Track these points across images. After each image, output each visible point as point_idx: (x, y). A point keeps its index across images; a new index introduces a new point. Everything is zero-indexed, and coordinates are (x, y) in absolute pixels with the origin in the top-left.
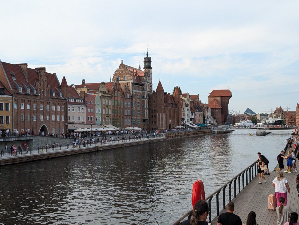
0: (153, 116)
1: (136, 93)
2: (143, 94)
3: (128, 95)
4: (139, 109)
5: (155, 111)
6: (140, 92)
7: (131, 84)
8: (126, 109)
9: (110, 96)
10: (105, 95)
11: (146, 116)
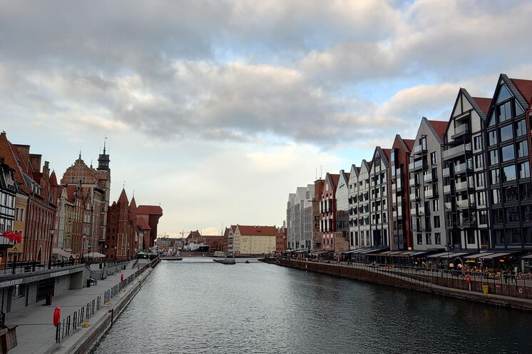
0: (111, 237)
1: (96, 203)
2: (103, 205)
3: (88, 206)
4: (97, 226)
5: (114, 230)
6: (100, 202)
7: (92, 190)
8: (85, 226)
9: (72, 204)
10: (69, 204)
11: (104, 238)
